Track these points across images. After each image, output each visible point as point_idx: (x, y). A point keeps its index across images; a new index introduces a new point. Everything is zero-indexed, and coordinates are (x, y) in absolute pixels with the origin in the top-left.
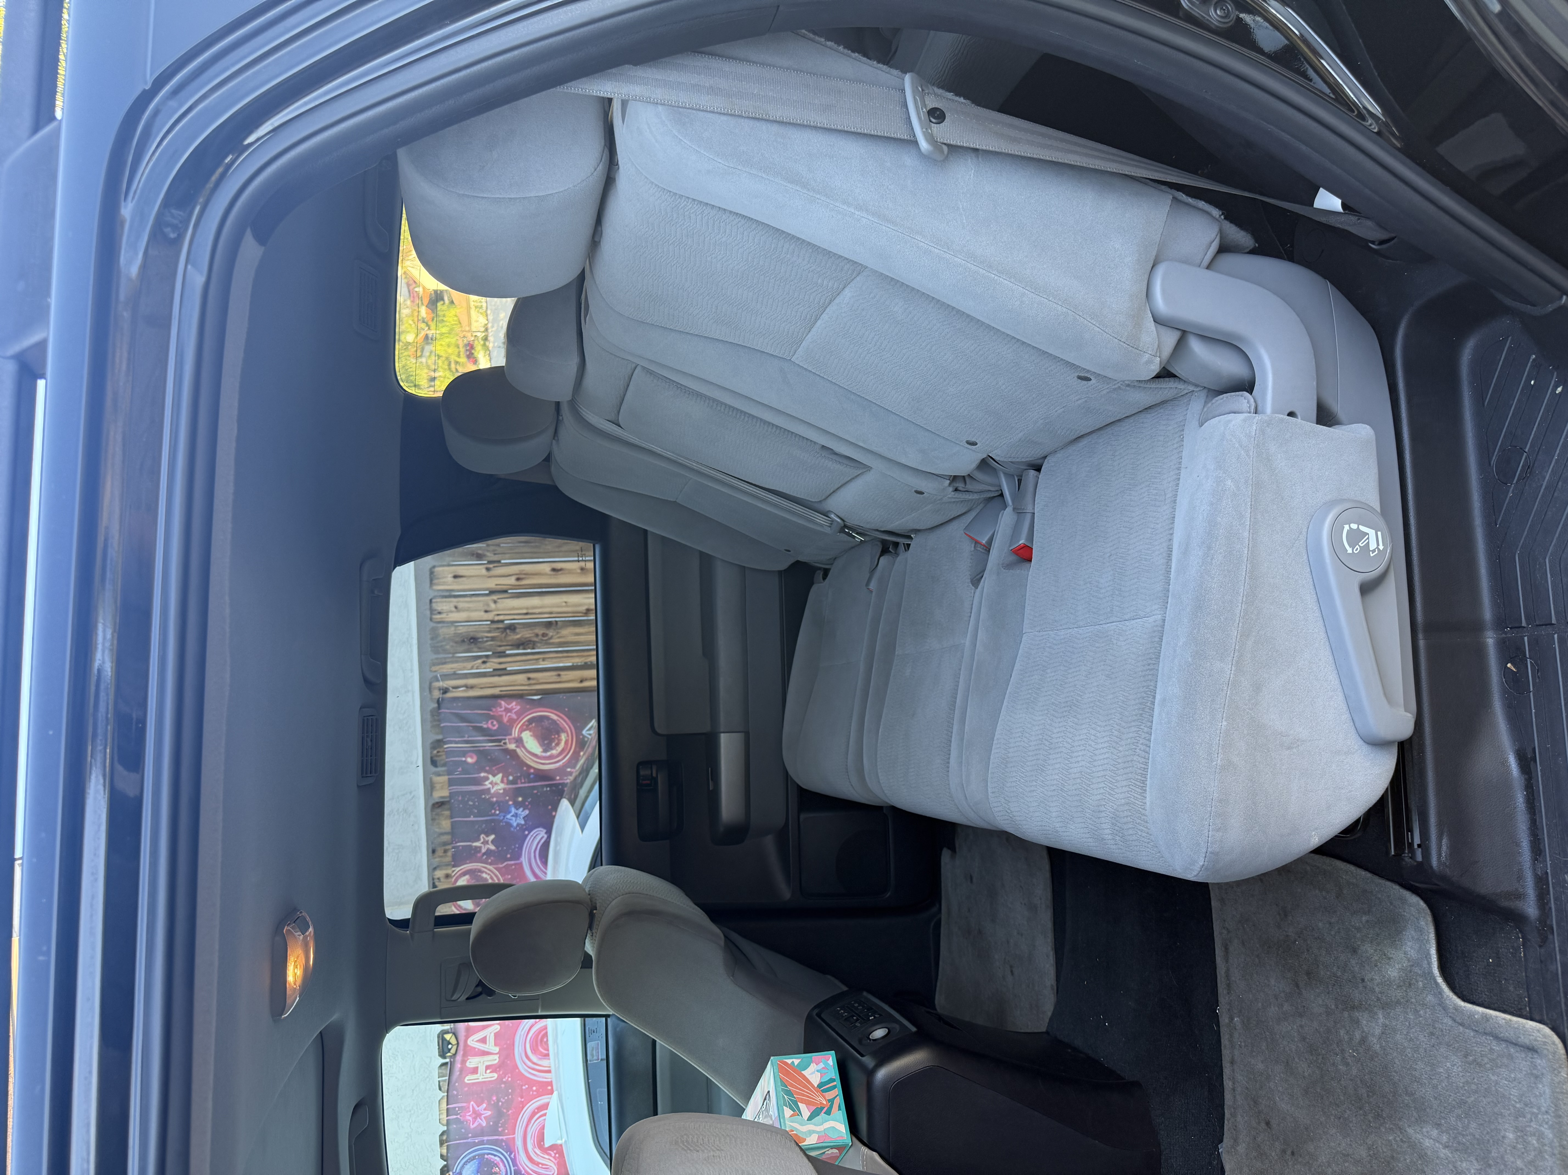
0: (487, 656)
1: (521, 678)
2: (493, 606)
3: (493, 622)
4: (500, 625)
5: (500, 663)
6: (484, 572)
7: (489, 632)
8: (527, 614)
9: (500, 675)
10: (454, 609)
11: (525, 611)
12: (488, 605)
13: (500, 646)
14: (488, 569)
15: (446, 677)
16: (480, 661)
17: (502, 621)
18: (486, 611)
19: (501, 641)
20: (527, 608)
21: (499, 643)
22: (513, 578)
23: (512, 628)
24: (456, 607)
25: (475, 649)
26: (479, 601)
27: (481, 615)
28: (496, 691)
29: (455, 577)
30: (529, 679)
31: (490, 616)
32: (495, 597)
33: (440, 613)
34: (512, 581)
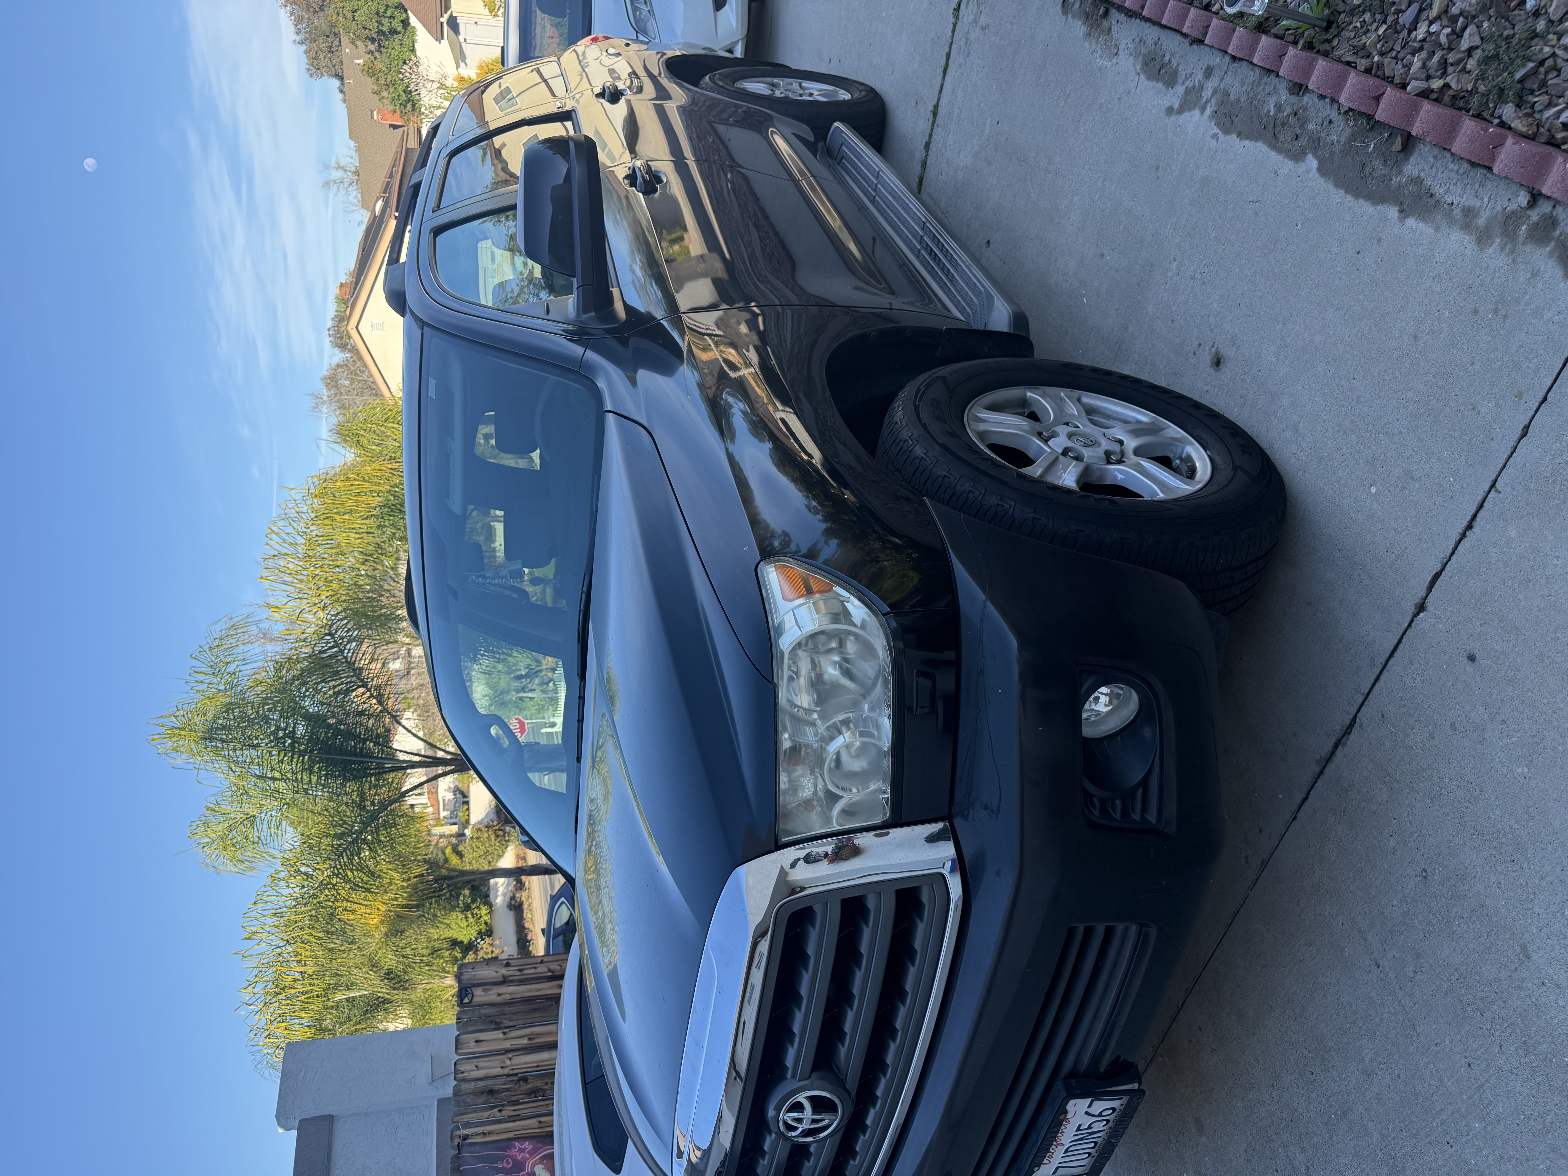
0: (503, 1105)
1: (533, 1122)
2: (508, 1062)
3: (508, 1075)
4: (515, 1078)
5: (514, 1110)
6: (501, 1036)
7: (505, 1084)
8: (537, 1066)
9: (514, 1121)
10: (475, 1068)
11: (536, 1065)
12: (504, 1062)
13: (514, 1096)
14: (504, 1033)
15: (467, 1125)
16: (496, 1110)
17: (516, 1074)
18: (502, 1067)
19: (515, 1091)
20: (537, 1062)
21: (513, 1093)
22: (526, 1038)
23: (525, 1079)
24: (476, 1066)
25: (493, 1100)
26: (496, 1060)
27: (498, 1071)
28: (511, 1135)
29: (477, 1041)
30: (540, 1122)
31: (506, 1071)
32: (510, 1055)
33: (462, 1073)
34: (525, 1041)
